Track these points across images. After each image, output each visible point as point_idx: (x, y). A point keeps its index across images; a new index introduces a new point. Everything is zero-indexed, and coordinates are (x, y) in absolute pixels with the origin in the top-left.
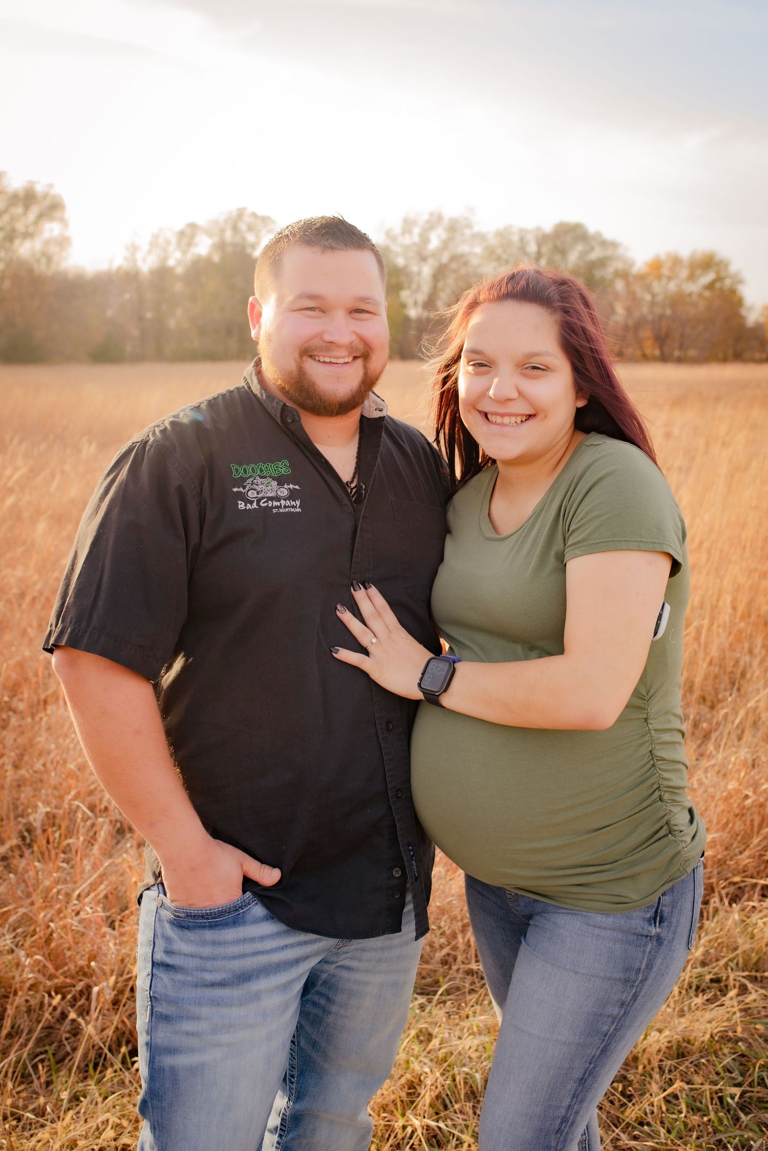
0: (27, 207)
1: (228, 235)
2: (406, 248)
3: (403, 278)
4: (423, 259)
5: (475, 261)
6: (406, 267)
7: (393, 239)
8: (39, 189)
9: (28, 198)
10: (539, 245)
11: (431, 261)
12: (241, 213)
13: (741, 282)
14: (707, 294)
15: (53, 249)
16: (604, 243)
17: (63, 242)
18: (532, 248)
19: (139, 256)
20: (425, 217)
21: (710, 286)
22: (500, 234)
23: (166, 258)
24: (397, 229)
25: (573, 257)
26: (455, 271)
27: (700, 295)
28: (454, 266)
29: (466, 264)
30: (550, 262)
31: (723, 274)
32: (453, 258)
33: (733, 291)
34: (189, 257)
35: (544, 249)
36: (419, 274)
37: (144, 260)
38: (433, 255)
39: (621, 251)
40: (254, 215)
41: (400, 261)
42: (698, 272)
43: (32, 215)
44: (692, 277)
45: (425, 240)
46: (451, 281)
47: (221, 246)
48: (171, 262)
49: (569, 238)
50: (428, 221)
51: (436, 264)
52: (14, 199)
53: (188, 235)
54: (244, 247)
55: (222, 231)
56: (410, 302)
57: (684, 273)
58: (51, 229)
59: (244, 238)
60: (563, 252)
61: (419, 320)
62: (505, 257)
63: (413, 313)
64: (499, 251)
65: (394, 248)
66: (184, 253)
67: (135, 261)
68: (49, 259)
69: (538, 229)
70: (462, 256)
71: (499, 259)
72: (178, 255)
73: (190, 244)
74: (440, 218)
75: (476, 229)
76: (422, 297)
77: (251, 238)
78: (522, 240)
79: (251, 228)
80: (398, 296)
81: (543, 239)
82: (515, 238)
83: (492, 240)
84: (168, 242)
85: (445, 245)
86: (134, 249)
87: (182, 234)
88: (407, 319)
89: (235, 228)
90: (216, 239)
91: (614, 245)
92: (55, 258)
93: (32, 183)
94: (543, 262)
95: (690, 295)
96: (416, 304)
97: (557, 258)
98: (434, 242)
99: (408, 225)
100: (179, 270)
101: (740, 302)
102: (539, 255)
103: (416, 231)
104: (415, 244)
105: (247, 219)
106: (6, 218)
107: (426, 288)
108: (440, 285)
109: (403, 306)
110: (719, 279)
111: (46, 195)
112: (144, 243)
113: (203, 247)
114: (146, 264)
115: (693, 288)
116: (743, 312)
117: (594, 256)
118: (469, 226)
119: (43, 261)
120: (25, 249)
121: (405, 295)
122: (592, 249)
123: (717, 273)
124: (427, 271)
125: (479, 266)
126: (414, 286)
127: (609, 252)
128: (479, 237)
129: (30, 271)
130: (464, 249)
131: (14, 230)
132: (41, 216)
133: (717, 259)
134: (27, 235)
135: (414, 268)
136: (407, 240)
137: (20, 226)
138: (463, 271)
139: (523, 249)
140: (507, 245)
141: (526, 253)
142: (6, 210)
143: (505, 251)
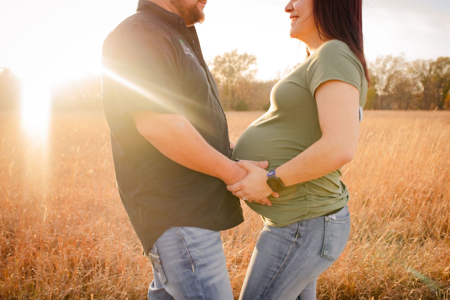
0: (244, 60)
2: (378, 69)
3: (376, 80)
4: (384, 73)
5: (404, 73)
6: (377, 76)
7: (373, 66)
8: (249, 54)
9: (245, 57)
10: (431, 66)
11: (387, 74)
15: (252, 73)
17: (255, 71)
18: (428, 67)
20: (385, 57)
22: (415, 63)
24: (374, 62)
25: (445, 70)
26: (397, 77)
28: (396, 75)
29: (401, 74)
30: (435, 72)
32: (396, 72)
35: (433, 68)
36: (382, 78)
38: (388, 71)
41: (375, 74)
43: (246, 62)
45: (385, 66)
46: (394, 81)
49: (443, 63)
50: (386, 59)
51: (389, 75)
52: (241, 57)
56: (378, 89)
58: (252, 67)
60: (440, 68)
61: (382, 96)
62: (416, 71)
63: (380, 93)
64: (414, 69)
65: (373, 69)
68: (251, 77)
69: (431, 60)
70: (399, 71)
71: (414, 72)
74: (391, 58)
75: (405, 61)
76: (383, 87)
78: (424, 64)
80: (374, 86)
81: (432, 64)
82: (421, 64)
83: (412, 65)
85: (393, 67)
86: (279, 72)
88: (377, 95)
92: (253, 76)
93: (246, 52)
94: (432, 73)
96: (380, 89)
97: (438, 71)
98: (388, 67)
99: (378, 61)
102: (430, 70)
103: (381, 63)
104: (381, 68)
106: (238, 64)
107: (385, 84)
108: (390, 82)
109: (376, 90)
111: (250, 56)
118: (402, 60)
119: (249, 77)
120: (243, 74)
121: (376, 86)
124: (385, 77)
125: (406, 75)
126: (380, 83)
128: (407, 64)
129: (245, 81)
130: (399, 68)
131: (240, 67)
132: (249, 63)
134: (245, 69)
135: (380, 76)
136: (378, 66)
137: (242, 66)
138: (399, 77)
139: (424, 68)
140: (417, 66)
141: (425, 70)
142: (238, 61)
143: (416, 69)
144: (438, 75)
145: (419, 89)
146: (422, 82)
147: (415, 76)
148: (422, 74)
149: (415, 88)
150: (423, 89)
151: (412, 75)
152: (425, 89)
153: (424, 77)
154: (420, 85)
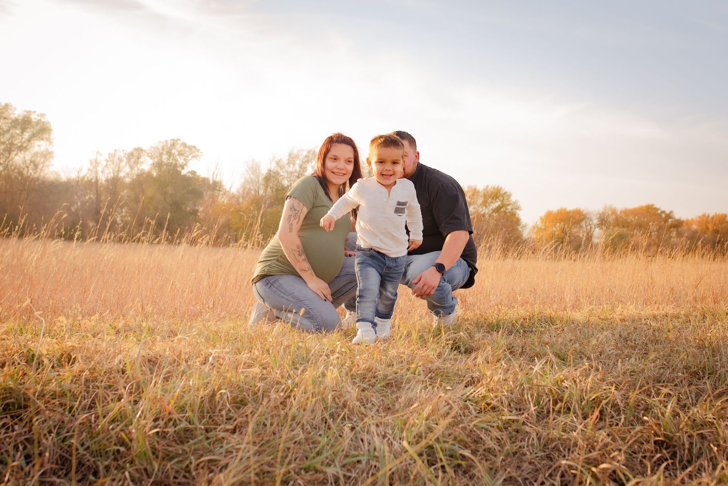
0: (23, 130)
1: (165, 157)
2: (291, 173)
7: (282, 168)
8: (34, 117)
9: (25, 123)
12: (174, 144)
13: (518, 208)
14: (495, 215)
15: (39, 160)
17: (47, 155)
19: (100, 169)
20: (305, 153)
21: (497, 210)
23: (119, 171)
24: (285, 161)
27: (490, 216)
31: (506, 202)
33: (513, 214)
34: (136, 171)
37: (103, 172)
40: (184, 145)
41: (285, 182)
42: (489, 200)
43: (26, 135)
44: (485, 204)
45: (303, 169)
47: (159, 165)
48: (122, 175)
50: (307, 156)
52: (15, 123)
53: (135, 155)
54: (176, 165)
55: (161, 154)
57: (480, 201)
58: (39, 146)
59: (176, 160)
65: (282, 173)
66: (132, 168)
67: (97, 172)
68: (36, 166)
72: (127, 169)
73: (136, 163)
77: (181, 161)
79: (181, 154)
84: (121, 160)
86: (96, 163)
87: (132, 154)
89: (169, 153)
90: (156, 160)
92: (41, 166)
93: (29, 112)
95: (484, 215)
99: (292, 158)
100: (128, 180)
101: (518, 221)
103: (298, 162)
104: (295, 171)
105: (178, 147)
106: (8, 136)
110: (503, 205)
111: (38, 123)
112: (103, 159)
113: (146, 165)
114: (104, 176)
115: (486, 211)
116: (520, 228)
119: (31, 167)
120: (18, 158)
123: (502, 201)
129: (21, 173)
131: (12, 144)
132: (33, 136)
133: (502, 192)
134: (22, 148)
136: (291, 169)
137: (17, 142)
142: (8, 131)
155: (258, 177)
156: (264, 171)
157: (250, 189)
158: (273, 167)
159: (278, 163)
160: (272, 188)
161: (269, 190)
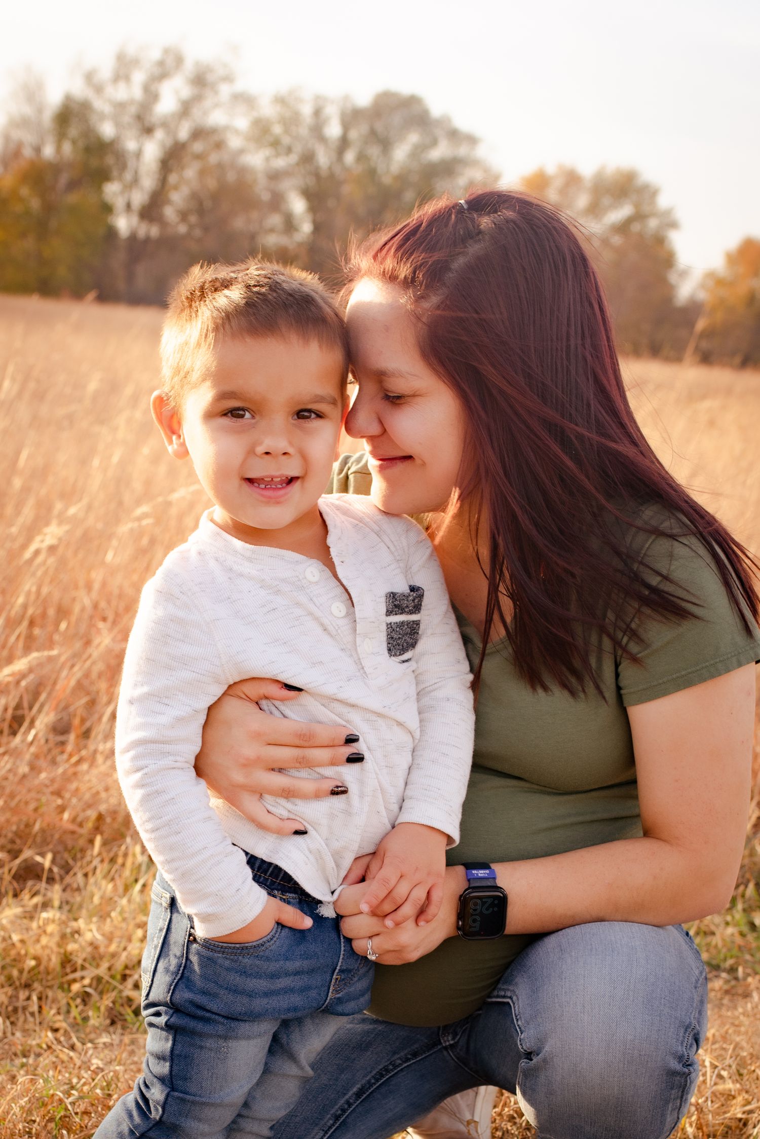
2: (121, 106)
3: (110, 160)
4: (148, 130)
5: (234, 142)
6: (116, 140)
7: (99, 89)
10: (346, 126)
11: (159, 134)
13: (674, 225)
14: (617, 240)
16: (454, 135)
18: (334, 130)
20: (155, 54)
21: (623, 228)
22: (280, 100)
24: (106, 71)
25: (401, 154)
26: (199, 157)
27: (605, 242)
28: (198, 147)
29: (219, 145)
30: (361, 157)
31: (646, 209)
32: (198, 134)
33: (660, 240)
35: (353, 135)
36: (139, 154)
38: (165, 125)
39: (481, 152)
41: (107, 130)
42: (606, 201)
44: (595, 209)
45: (151, 95)
46: (190, 172)
49: (397, 119)
50: (161, 63)
51: (169, 143)
56: (119, 203)
57: (585, 200)
60: (386, 144)
61: (133, 237)
62: (286, 140)
63: (123, 224)
64: (277, 129)
65: (100, 105)
69: (346, 98)
70: (213, 131)
71: (275, 143)
74: (179, 60)
75: (240, 86)
76: (139, 198)
78: (317, 113)
80: (99, 189)
81: (351, 117)
82: (307, 110)
83: (268, 110)
85: (186, 109)
88: (112, 233)
91: (472, 140)
94: (350, 157)
96: (128, 206)
97: (374, 151)
99: (124, 65)
101: (668, 261)
102: (344, 143)
103: (139, 77)
104: (132, 102)
107: (148, 183)
108: (173, 178)
109: (107, 209)
110: (639, 216)
115: (594, 227)
116: (673, 278)
117: (436, 154)
118: (228, 79)
121: (112, 190)
122: (434, 143)
123: (637, 206)
124: (151, 151)
125: (241, 151)
126: (128, 176)
127: (463, 151)
128: (245, 100)
130: (216, 118)
135: (131, 145)
136: (121, 93)
138: (213, 158)
139: (317, 130)
140: (291, 120)
141: (322, 139)
143: (287, 131)
144: (372, 173)
145: (290, 225)
146: (308, 194)
147: (281, 163)
148: (308, 158)
149: (275, 220)
150: (306, 228)
151: (267, 159)
152: (318, 228)
153: (317, 175)
154: (298, 205)
155: (40, 110)
156: (54, 98)
157: (19, 146)
158: (78, 89)
159: (89, 77)
160: (74, 142)
161: (67, 148)
